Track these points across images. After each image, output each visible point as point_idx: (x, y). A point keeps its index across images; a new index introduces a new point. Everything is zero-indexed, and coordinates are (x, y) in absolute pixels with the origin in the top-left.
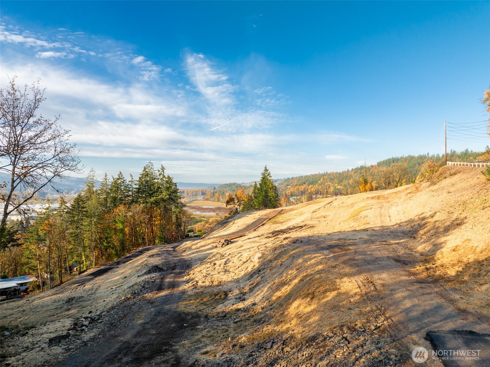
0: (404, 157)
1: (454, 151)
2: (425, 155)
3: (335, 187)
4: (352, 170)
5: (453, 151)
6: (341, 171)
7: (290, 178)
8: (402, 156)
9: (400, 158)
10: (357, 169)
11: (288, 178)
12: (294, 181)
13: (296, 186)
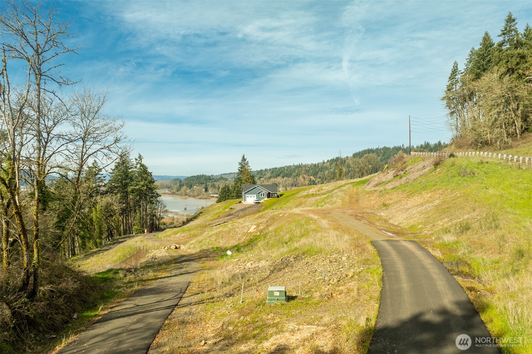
0: (380, 148)
1: (428, 143)
2: (400, 146)
3: (311, 179)
4: (328, 161)
5: (426, 142)
6: (317, 163)
7: (264, 169)
8: (378, 147)
9: (376, 149)
10: (333, 160)
11: (261, 170)
12: (268, 173)
13: (270, 178)
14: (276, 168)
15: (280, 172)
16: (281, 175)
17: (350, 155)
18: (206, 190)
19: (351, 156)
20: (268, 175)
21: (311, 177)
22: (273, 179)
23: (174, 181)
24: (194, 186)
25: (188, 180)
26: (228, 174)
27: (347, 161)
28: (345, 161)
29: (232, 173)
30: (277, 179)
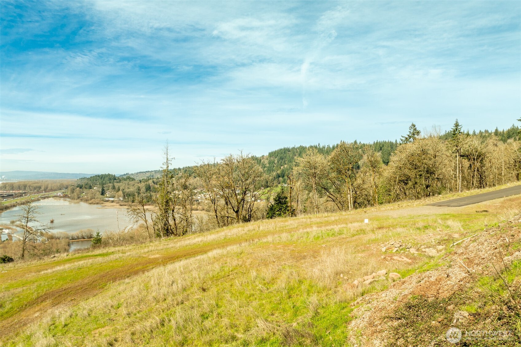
12: (181, 172)
14: (189, 167)
15: (192, 172)
16: (193, 175)
17: (266, 154)
18: (103, 193)
19: (267, 156)
20: (180, 174)
23: (80, 180)
24: (95, 187)
25: (91, 180)
26: (145, 172)
27: (263, 160)
28: (260, 161)
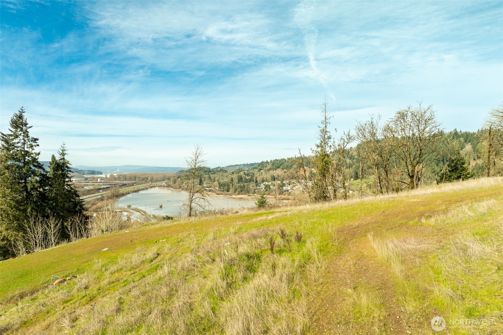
7: (265, 161)
11: (263, 162)
12: (269, 165)
13: (269, 170)
14: (277, 160)
15: (280, 164)
16: (281, 166)
20: (269, 167)
21: (313, 169)
22: (272, 171)
26: (234, 166)
27: (351, 152)
29: (238, 165)
30: (276, 171)
